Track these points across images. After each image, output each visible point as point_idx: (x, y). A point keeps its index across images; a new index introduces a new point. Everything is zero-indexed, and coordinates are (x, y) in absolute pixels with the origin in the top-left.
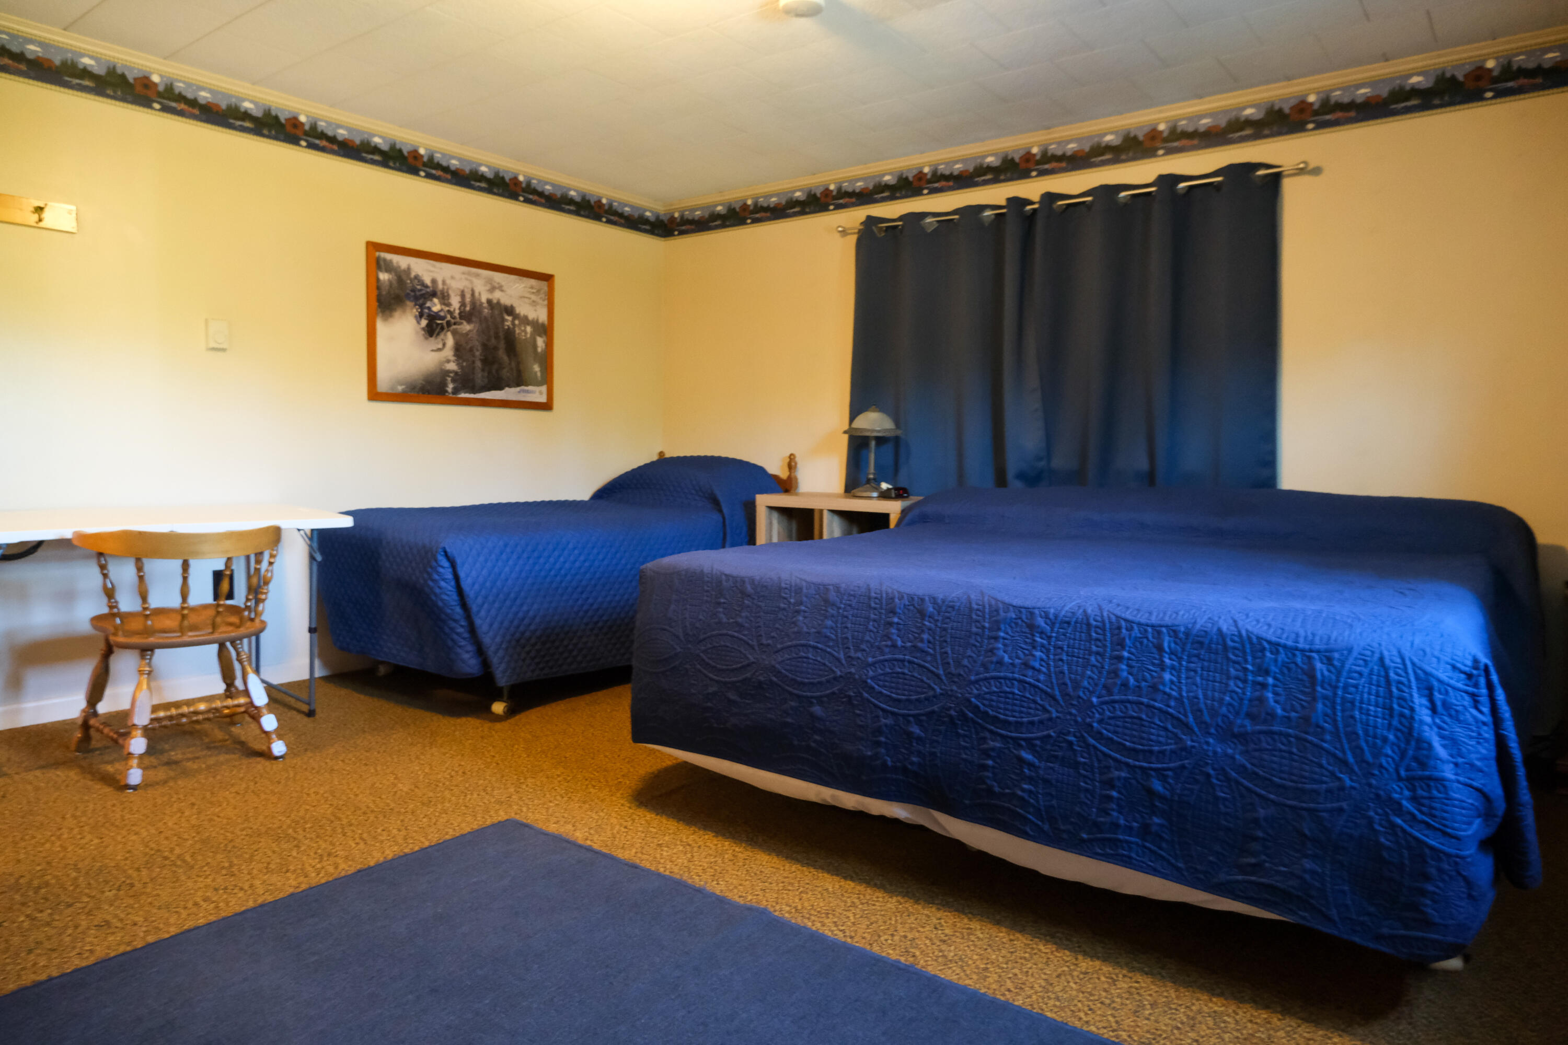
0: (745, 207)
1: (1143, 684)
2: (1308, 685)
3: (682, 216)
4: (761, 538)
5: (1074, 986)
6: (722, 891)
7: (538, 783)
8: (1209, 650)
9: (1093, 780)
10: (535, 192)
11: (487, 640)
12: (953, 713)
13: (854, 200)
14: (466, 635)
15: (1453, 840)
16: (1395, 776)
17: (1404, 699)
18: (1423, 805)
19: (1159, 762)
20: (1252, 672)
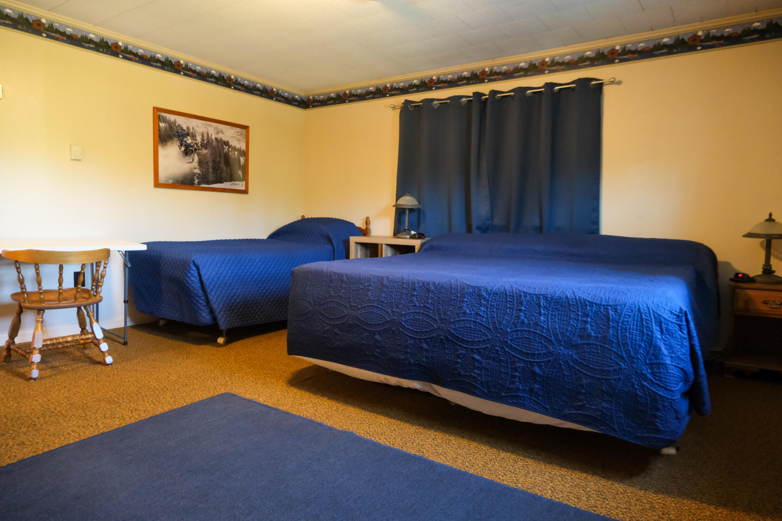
0: (345, 94)
1: (531, 322)
2: (606, 321)
3: (314, 99)
4: (352, 256)
5: (497, 464)
6: (331, 424)
7: (241, 376)
8: (562, 306)
9: (508, 368)
10: (239, 84)
11: (215, 306)
12: (442, 337)
13: (399, 92)
14: (204, 304)
15: (670, 392)
16: (644, 362)
17: (649, 328)
18: (656, 376)
19: (538, 359)
20: (581, 316)
